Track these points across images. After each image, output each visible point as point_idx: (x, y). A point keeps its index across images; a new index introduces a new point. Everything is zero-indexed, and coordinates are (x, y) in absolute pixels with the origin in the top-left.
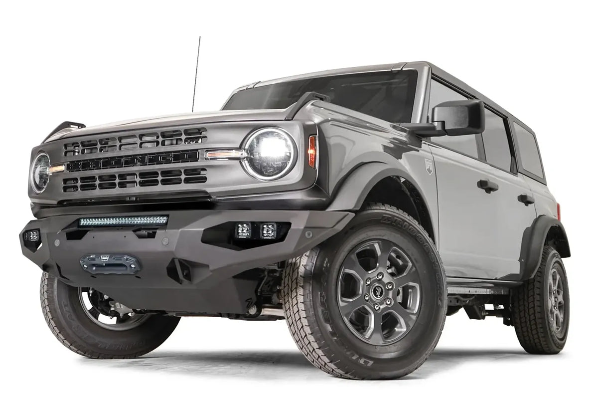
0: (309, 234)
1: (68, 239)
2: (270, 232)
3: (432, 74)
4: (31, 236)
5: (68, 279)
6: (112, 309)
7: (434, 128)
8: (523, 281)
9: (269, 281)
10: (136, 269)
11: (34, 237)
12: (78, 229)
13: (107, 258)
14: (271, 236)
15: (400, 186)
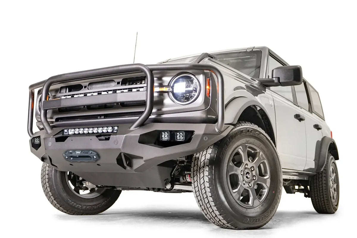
0: (206, 139)
1: (57, 141)
2: (181, 137)
3: (270, 53)
4: (36, 141)
5: (57, 167)
6: (84, 186)
7: (273, 81)
8: (316, 173)
9: (178, 169)
10: (97, 159)
11: (37, 141)
12: (63, 135)
13: (79, 152)
14: (181, 139)
15: (256, 113)
